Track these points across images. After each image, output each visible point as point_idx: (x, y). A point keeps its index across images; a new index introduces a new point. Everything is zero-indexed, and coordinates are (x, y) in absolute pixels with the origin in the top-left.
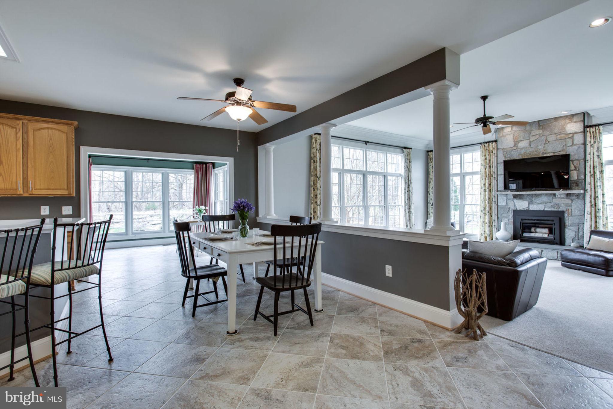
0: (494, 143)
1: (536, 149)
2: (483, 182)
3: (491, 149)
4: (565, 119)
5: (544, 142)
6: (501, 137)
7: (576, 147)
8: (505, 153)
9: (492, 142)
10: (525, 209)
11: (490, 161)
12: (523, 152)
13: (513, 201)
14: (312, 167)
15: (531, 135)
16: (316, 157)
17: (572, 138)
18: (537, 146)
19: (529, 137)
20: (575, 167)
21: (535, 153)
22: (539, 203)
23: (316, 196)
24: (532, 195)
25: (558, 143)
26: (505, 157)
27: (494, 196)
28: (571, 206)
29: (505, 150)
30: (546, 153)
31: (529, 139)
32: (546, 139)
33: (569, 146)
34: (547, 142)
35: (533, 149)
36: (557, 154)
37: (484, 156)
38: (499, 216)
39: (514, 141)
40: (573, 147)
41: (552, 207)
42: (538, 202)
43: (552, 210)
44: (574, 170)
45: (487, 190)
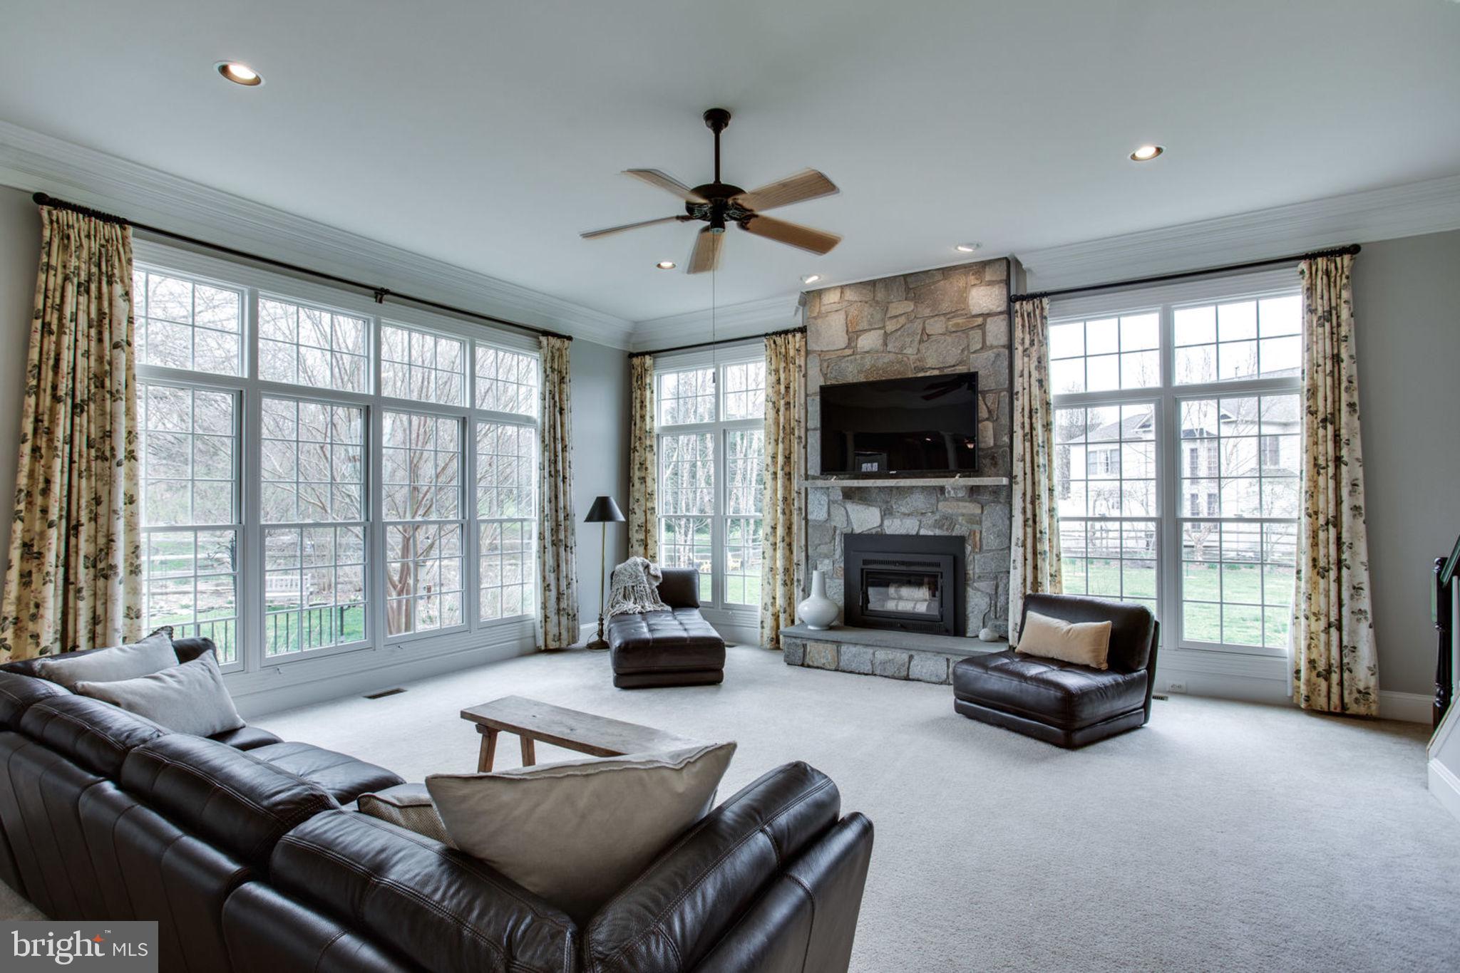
0: (798, 335)
1: (900, 356)
2: (770, 449)
3: (792, 353)
4: (966, 274)
5: (919, 337)
6: (815, 318)
7: (990, 354)
8: (825, 364)
9: (794, 331)
10: (874, 531)
11: (787, 388)
12: (868, 362)
13: (845, 509)
15: (888, 315)
17: (982, 327)
18: (903, 347)
19: (883, 320)
20: (990, 412)
21: (897, 367)
22: (905, 514)
24: (891, 488)
25: (949, 339)
26: (825, 375)
27: (799, 493)
28: (980, 523)
29: (827, 358)
30: (923, 370)
31: (884, 327)
32: (924, 329)
33: (974, 352)
34: (925, 338)
35: (892, 357)
36: (948, 371)
37: (773, 373)
38: (810, 551)
39: (847, 331)
40: (985, 355)
41: (938, 524)
42: (903, 509)
43: (937, 534)
44: (987, 419)
45: (780, 474)
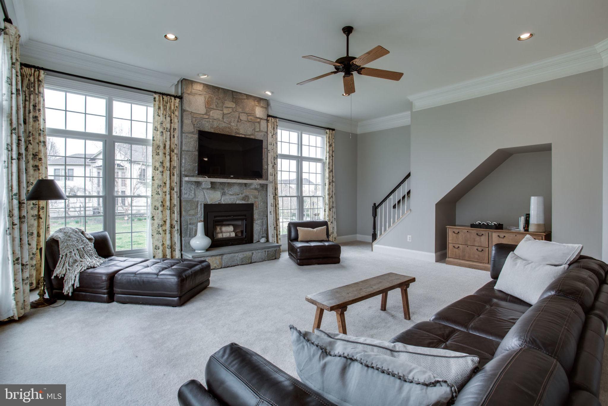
0: (178, 100)
1: (229, 125)
2: (160, 158)
3: (173, 108)
4: (254, 101)
5: (237, 119)
6: (188, 94)
7: (262, 134)
8: (194, 119)
9: (174, 96)
10: (217, 203)
11: (170, 126)
12: (215, 124)
13: (203, 192)
15: (225, 105)
17: (259, 123)
19: (223, 107)
21: (228, 130)
22: (231, 195)
24: (225, 183)
25: (248, 124)
26: (195, 125)
27: (177, 183)
28: (257, 198)
29: (195, 116)
30: (238, 134)
31: (222, 110)
32: (239, 117)
33: (257, 132)
34: (239, 121)
35: (227, 125)
36: (247, 137)
39: (205, 107)
40: (260, 134)
41: (243, 199)
42: (230, 193)
43: (243, 203)
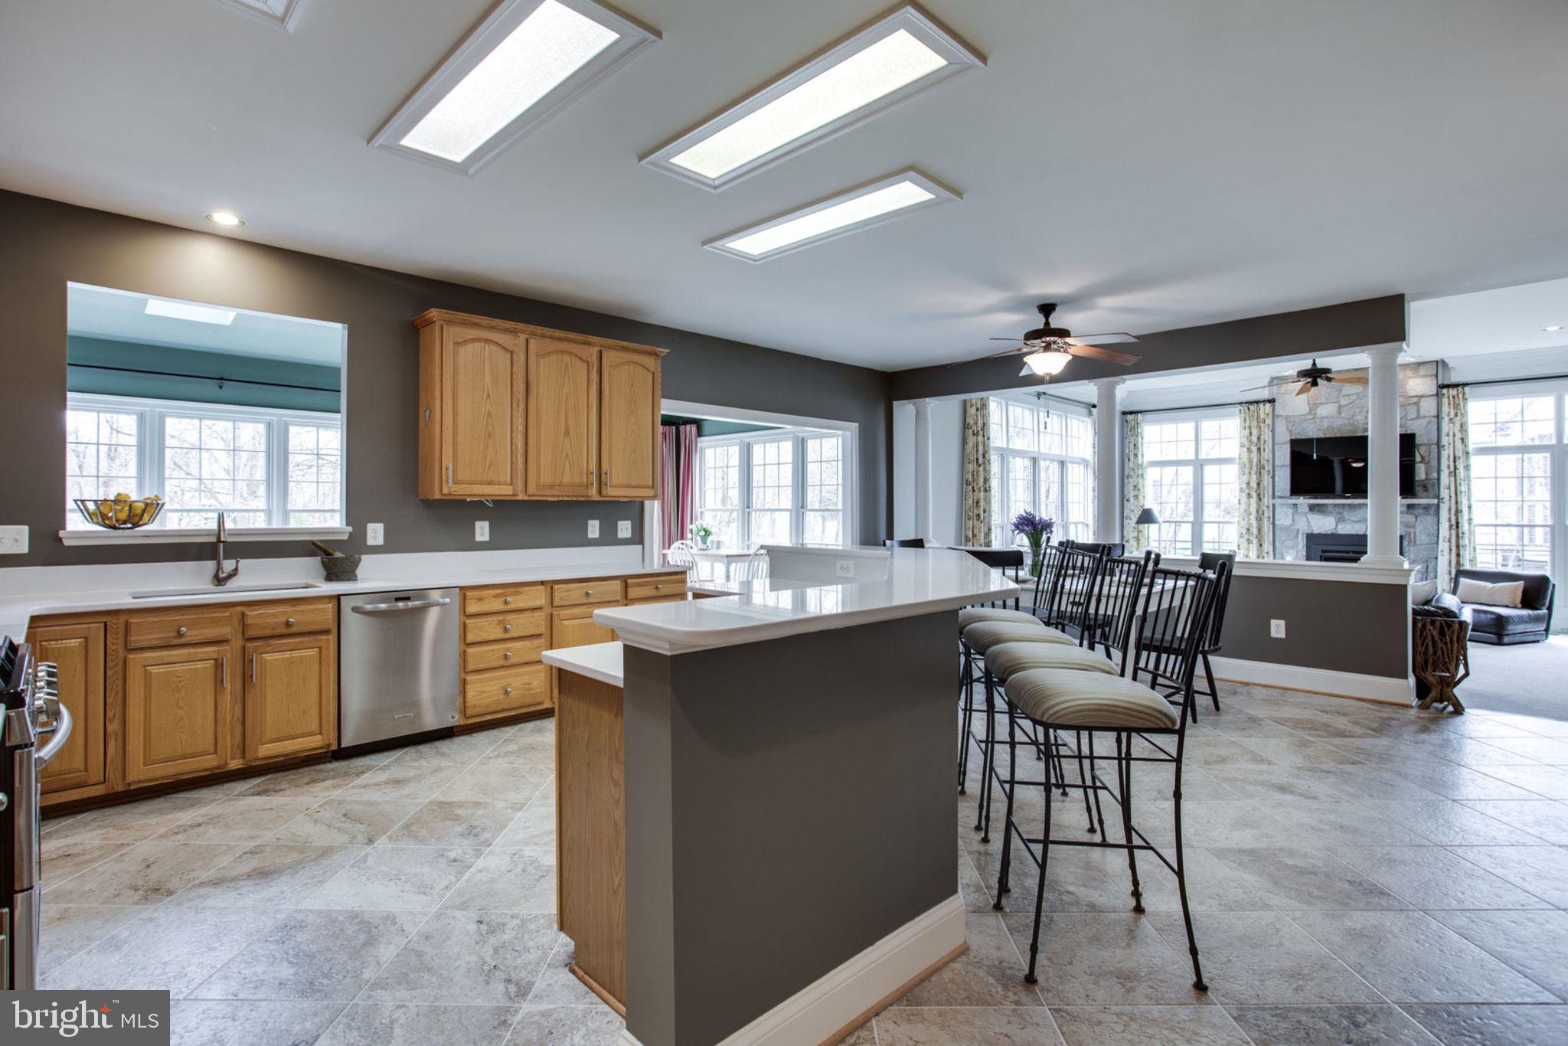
0: (1268, 405)
1: (1351, 421)
2: (1245, 478)
3: (1262, 416)
4: (1405, 370)
6: (1283, 394)
7: (1424, 422)
8: (1290, 425)
9: (1264, 402)
10: (1330, 532)
11: (1259, 438)
12: (1326, 424)
13: (1307, 517)
14: (970, 445)
15: (1343, 394)
16: (976, 423)
17: (1417, 404)
18: (1354, 415)
19: (1338, 397)
20: (1422, 457)
21: (1348, 428)
22: (1355, 521)
23: (977, 503)
24: (1344, 505)
26: (1291, 432)
27: (1268, 507)
28: (1414, 527)
29: (1291, 420)
31: (1338, 402)
33: (1411, 420)
35: (1345, 421)
37: (1247, 429)
38: (1277, 544)
39: (1309, 404)
40: (1419, 422)
42: (1354, 519)
44: (1420, 462)
45: (1254, 495)
